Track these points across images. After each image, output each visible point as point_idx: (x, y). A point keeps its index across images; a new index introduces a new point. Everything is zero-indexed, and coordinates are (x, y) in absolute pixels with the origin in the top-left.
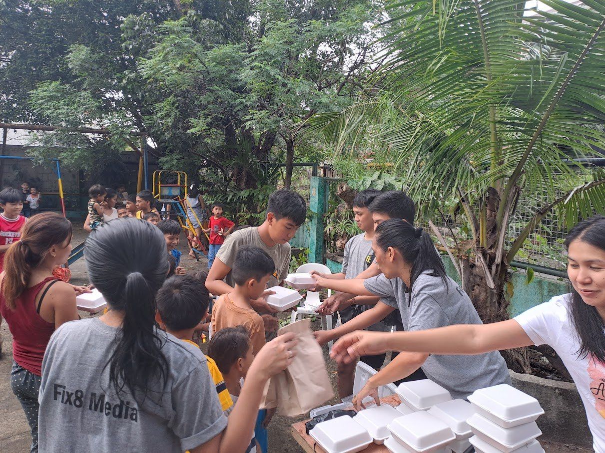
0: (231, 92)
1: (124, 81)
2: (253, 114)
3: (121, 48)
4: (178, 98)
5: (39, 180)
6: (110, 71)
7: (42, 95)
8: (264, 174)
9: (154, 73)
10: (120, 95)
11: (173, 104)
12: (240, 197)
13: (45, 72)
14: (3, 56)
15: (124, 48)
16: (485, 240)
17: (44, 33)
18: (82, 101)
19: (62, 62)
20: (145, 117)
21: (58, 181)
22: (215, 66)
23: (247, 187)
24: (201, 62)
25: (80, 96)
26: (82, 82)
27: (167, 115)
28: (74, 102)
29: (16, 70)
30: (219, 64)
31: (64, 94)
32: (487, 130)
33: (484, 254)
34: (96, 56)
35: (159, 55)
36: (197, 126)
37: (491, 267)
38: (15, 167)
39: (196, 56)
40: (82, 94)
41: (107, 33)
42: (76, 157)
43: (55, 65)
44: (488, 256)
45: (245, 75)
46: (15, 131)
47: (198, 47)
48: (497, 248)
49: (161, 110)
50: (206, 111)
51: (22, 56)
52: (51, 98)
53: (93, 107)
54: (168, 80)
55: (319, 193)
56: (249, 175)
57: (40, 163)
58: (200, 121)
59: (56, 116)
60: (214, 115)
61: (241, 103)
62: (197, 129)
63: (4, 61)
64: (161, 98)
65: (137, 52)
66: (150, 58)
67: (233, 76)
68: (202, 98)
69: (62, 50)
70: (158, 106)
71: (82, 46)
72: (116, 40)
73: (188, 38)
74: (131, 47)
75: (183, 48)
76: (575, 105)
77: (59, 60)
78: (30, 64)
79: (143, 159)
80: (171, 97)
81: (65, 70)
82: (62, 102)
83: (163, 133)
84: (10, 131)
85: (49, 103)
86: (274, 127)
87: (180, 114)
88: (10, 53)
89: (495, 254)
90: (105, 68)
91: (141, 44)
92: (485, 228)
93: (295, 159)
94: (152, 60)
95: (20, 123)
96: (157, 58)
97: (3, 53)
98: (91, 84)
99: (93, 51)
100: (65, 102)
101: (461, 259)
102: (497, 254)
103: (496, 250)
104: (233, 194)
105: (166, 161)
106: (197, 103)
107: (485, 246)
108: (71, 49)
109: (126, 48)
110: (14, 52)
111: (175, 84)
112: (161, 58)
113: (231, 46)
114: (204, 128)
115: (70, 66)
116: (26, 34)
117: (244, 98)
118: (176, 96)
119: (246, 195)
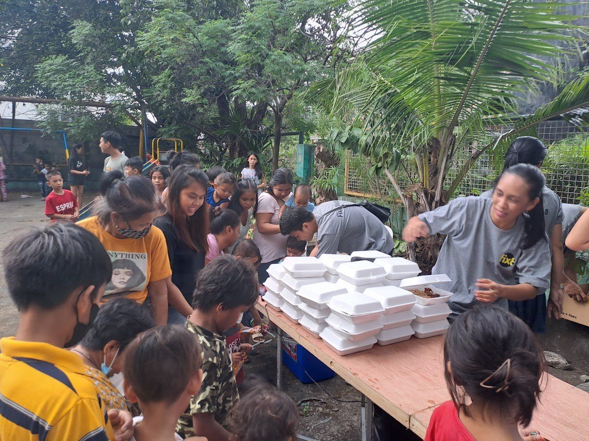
0: (221, 64)
1: (124, 54)
2: (240, 84)
3: (120, 25)
4: (174, 71)
5: (47, 152)
6: (111, 47)
7: (48, 68)
8: (254, 144)
9: (151, 46)
10: (120, 70)
11: (169, 76)
12: (233, 165)
13: (50, 48)
14: (9, 34)
15: (123, 24)
16: (428, 182)
17: (48, 10)
18: (86, 74)
19: (66, 38)
20: (144, 90)
21: (65, 151)
22: (208, 39)
23: (240, 156)
24: (194, 36)
25: (84, 70)
26: (85, 57)
27: (164, 87)
28: (79, 75)
29: (23, 46)
30: (211, 37)
31: (69, 68)
32: (432, 88)
33: (426, 194)
34: (98, 32)
35: (155, 29)
36: (191, 96)
37: (432, 204)
38: (24, 140)
39: (189, 30)
40: (86, 68)
41: (108, 10)
42: (82, 127)
43: (60, 41)
44: (430, 195)
45: (233, 48)
46: (24, 105)
47: (191, 22)
48: (436, 188)
49: (158, 82)
50: (198, 82)
51: (28, 32)
52: (57, 72)
53: (96, 80)
54: (164, 53)
55: (305, 159)
56: (241, 145)
57: (49, 133)
58: (193, 91)
59: (63, 88)
60: (206, 86)
61: (231, 74)
62: (190, 99)
63: (11, 39)
64: (158, 70)
65: (135, 27)
66: (147, 32)
67: (223, 49)
68: (195, 70)
69: (66, 26)
70: (155, 78)
71: (85, 22)
72: (116, 17)
73: (181, 13)
74: (130, 22)
75: (177, 21)
76: (497, 62)
77: (62, 36)
78: (36, 40)
79: (143, 131)
80: (167, 70)
81: (69, 45)
82: (67, 75)
83: (161, 105)
84: (19, 105)
85: (56, 76)
86: (261, 97)
87: (175, 86)
88: (16, 31)
89: (435, 193)
90: (106, 43)
91: (139, 19)
92: (427, 172)
93: (283, 128)
94: (149, 34)
95: (28, 97)
96: (153, 32)
97: (9, 32)
98: (94, 59)
99: (95, 27)
100: (70, 75)
101: (406, 197)
102: (436, 193)
103: (436, 190)
104: (226, 162)
105: (165, 132)
106: (190, 74)
107: (428, 187)
108: (74, 24)
109: (125, 24)
110: (20, 30)
111: (171, 57)
112: (156, 32)
113: (222, 21)
114: (197, 97)
115: (74, 41)
116: (31, 12)
117: (234, 70)
118: (172, 68)
119: (238, 163)
